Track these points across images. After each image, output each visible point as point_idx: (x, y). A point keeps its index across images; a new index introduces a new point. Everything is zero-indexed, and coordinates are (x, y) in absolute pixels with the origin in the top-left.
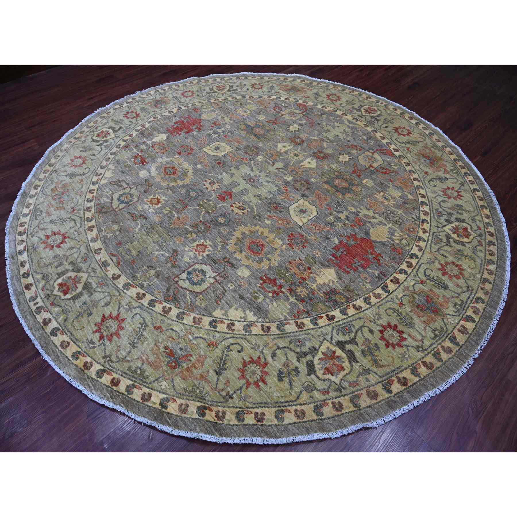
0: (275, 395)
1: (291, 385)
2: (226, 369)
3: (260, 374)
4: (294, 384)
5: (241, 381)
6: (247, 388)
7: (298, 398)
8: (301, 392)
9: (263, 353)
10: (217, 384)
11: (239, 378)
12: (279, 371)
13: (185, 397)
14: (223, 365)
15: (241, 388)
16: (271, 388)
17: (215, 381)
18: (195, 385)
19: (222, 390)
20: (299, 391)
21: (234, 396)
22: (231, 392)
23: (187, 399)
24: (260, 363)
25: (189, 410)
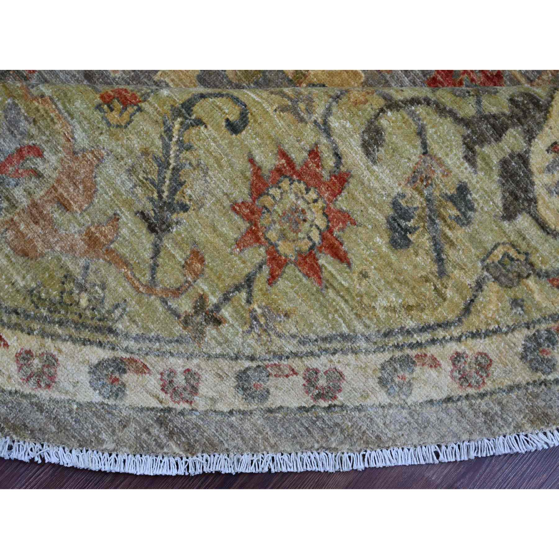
0: (382, 302)
1: (439, 260)
2: (185, 208)
3: (321, 222)
4: (451, 254)
5: (248, 253)
6: (272, 279)
7: (467, 310)
8: (479, 285)
9: (327, 131)
10: (154, 268)
11: (241, 244)
12: (395, 204)
13: (36, 326)
14: (173, 191)
15: (249, 281)
16: (364, 275)
17: (147, 255)
18: (68, 276)
19: (177, 292)
20: (469, 281)
21: (226, 312)
22: (213, 300)
23: (43, 334)
24: (317, 176)
25: (61, 375)
